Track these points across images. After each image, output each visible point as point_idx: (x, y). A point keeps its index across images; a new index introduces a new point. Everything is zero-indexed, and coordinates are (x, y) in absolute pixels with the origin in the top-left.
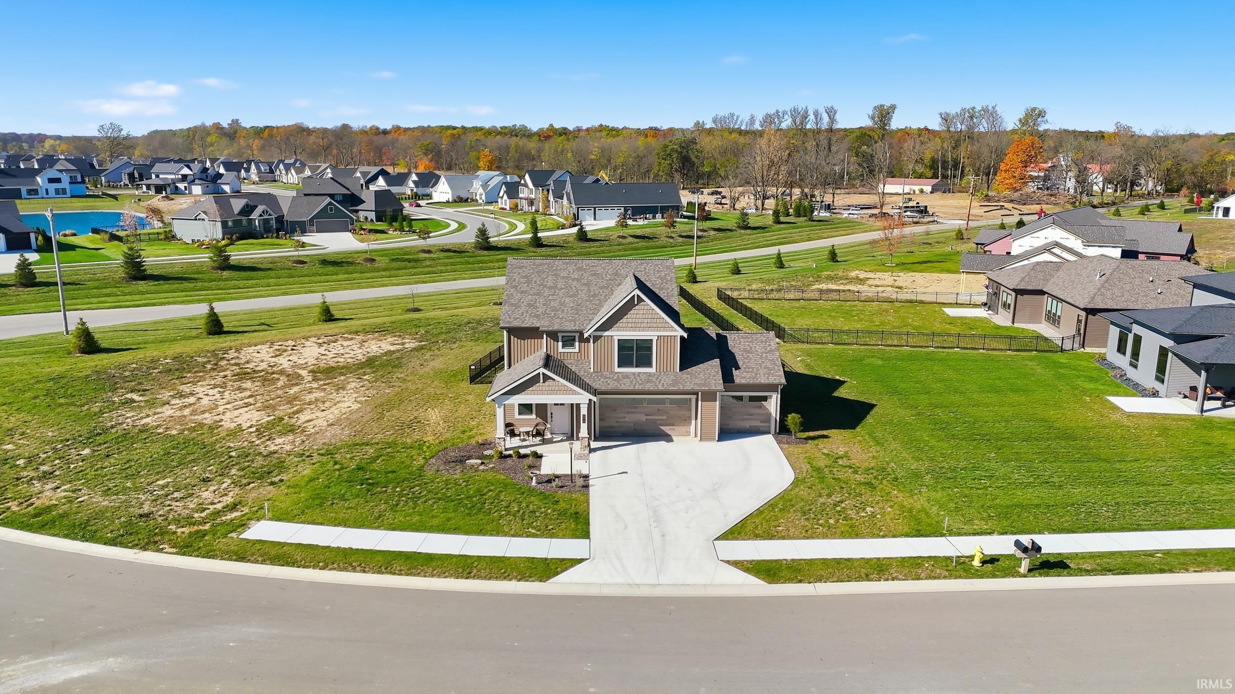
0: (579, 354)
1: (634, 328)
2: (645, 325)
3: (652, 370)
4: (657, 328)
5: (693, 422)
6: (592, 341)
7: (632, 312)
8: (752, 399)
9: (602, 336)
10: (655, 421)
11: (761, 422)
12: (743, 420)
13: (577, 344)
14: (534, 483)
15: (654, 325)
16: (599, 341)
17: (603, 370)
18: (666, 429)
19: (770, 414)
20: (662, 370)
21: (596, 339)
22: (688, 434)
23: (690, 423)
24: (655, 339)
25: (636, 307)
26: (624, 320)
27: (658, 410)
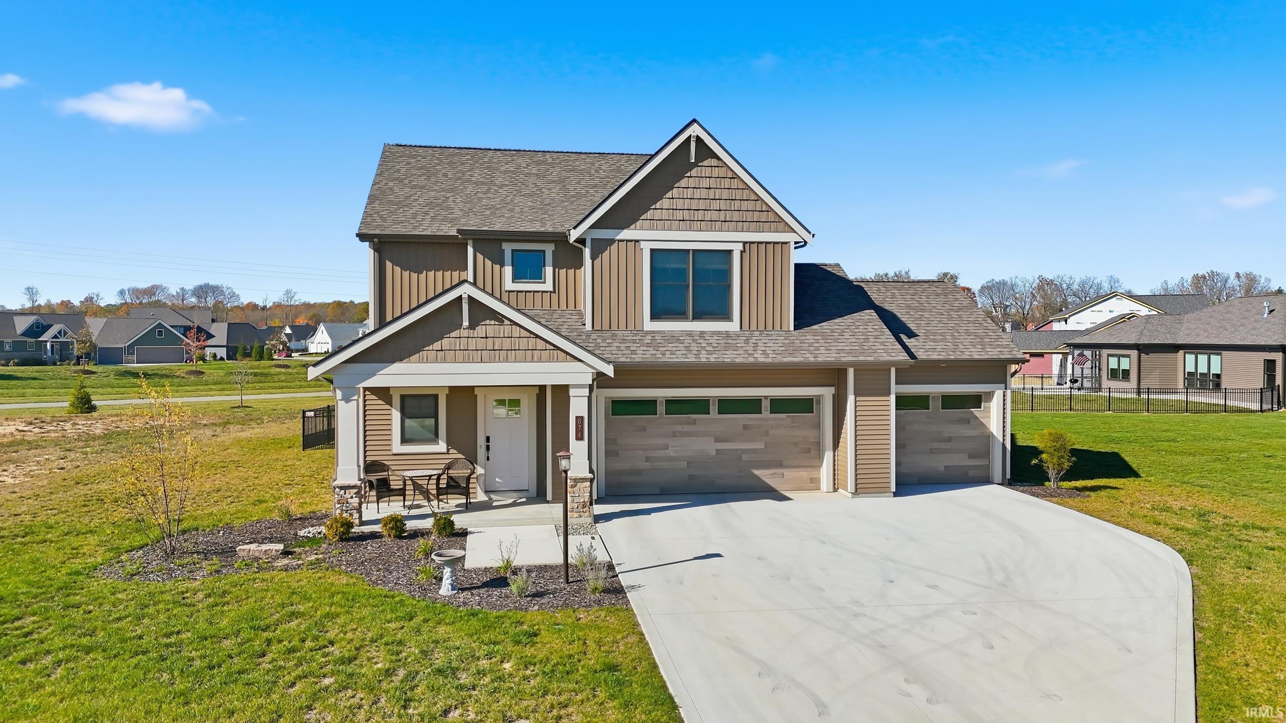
0: (555, 297)
1: (688, 223)
2: (714, 215)
3: (732, 326)
4: (742, 224)
5: (828, 456)
6: (587, 252)
7: (683, 183)
8: (950, 402)
9: (612, 241)
10: (737, 455)
11: (971, 456)
12: (932, 452)
13: (549, 270)
14: (445, 589)
15: (736, 216)
16: (607, 253)
17: (614, 327)
18: (766, 475)
19: (989, 437)
20: (754, 327)
21: (600, 247)
22: (814, 484)
23: (820, 458)
24: (737, 248)
25: (694, 172)
26: (665, 203)
27: (745, 427)
